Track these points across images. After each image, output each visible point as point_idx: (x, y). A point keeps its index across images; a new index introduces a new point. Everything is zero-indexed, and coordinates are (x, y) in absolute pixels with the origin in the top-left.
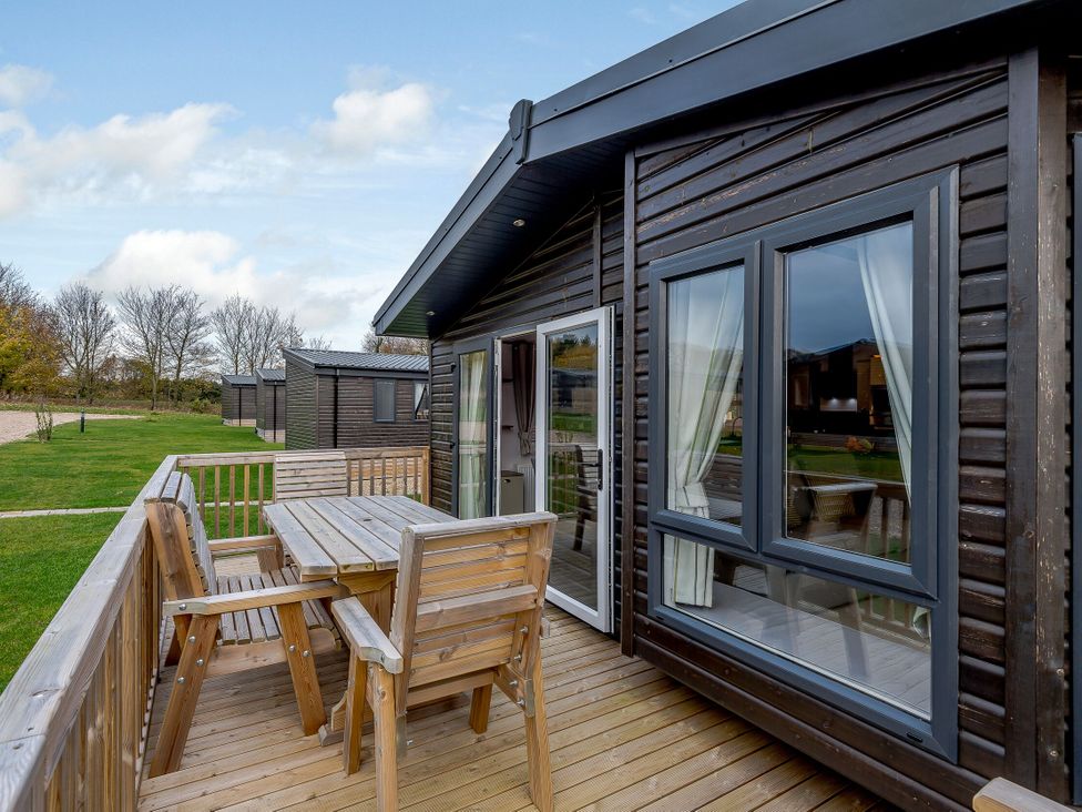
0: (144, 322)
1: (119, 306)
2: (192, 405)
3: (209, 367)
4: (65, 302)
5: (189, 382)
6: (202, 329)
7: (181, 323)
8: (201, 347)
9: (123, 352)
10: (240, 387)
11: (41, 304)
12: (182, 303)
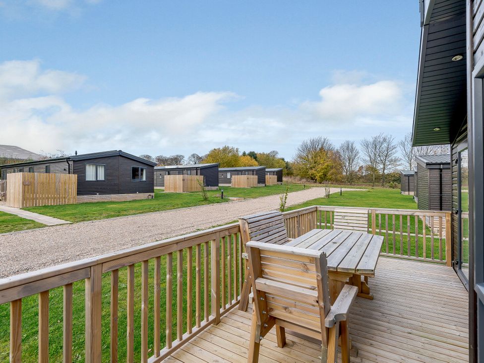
0: (369, 150)
1: (360, 145)
2: (389, 184)
3: (397, 167)
4: (342, 147)
5: (388, 175)
6: (394, 150)
7: (385, 149)
8: (393, 158)
9: (362, 164)
10: (409, 176)
11: (335, 149)
12: (385, 140)
